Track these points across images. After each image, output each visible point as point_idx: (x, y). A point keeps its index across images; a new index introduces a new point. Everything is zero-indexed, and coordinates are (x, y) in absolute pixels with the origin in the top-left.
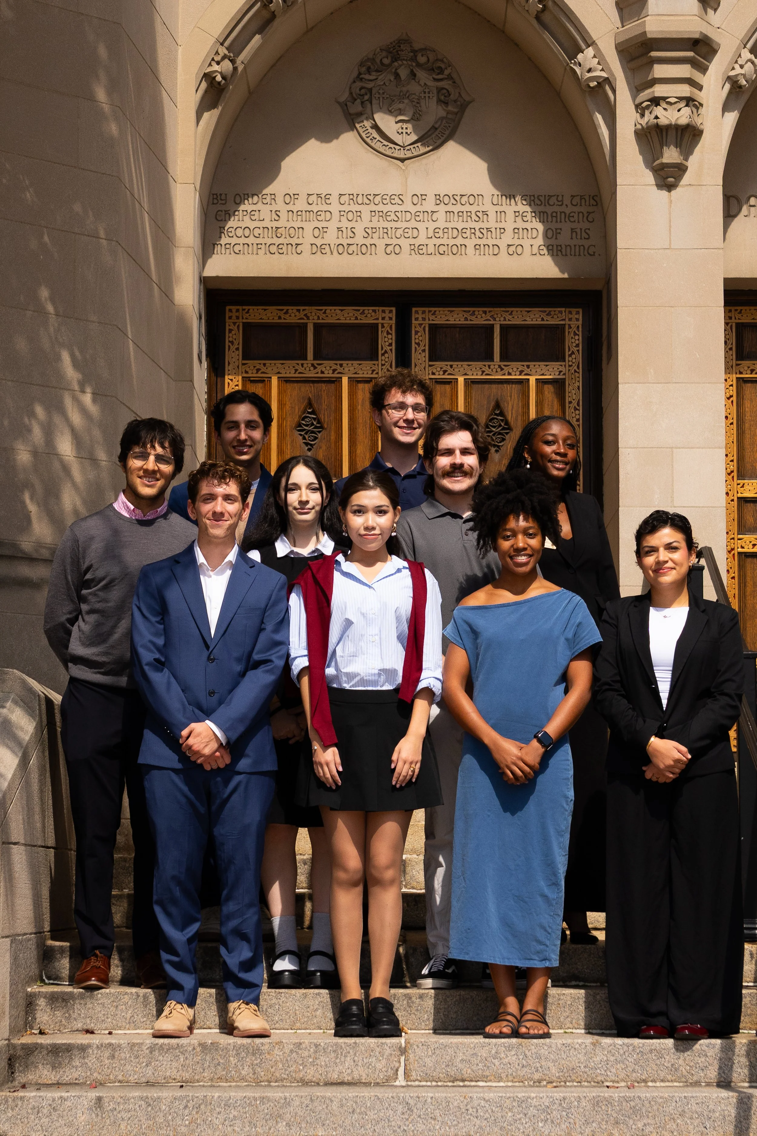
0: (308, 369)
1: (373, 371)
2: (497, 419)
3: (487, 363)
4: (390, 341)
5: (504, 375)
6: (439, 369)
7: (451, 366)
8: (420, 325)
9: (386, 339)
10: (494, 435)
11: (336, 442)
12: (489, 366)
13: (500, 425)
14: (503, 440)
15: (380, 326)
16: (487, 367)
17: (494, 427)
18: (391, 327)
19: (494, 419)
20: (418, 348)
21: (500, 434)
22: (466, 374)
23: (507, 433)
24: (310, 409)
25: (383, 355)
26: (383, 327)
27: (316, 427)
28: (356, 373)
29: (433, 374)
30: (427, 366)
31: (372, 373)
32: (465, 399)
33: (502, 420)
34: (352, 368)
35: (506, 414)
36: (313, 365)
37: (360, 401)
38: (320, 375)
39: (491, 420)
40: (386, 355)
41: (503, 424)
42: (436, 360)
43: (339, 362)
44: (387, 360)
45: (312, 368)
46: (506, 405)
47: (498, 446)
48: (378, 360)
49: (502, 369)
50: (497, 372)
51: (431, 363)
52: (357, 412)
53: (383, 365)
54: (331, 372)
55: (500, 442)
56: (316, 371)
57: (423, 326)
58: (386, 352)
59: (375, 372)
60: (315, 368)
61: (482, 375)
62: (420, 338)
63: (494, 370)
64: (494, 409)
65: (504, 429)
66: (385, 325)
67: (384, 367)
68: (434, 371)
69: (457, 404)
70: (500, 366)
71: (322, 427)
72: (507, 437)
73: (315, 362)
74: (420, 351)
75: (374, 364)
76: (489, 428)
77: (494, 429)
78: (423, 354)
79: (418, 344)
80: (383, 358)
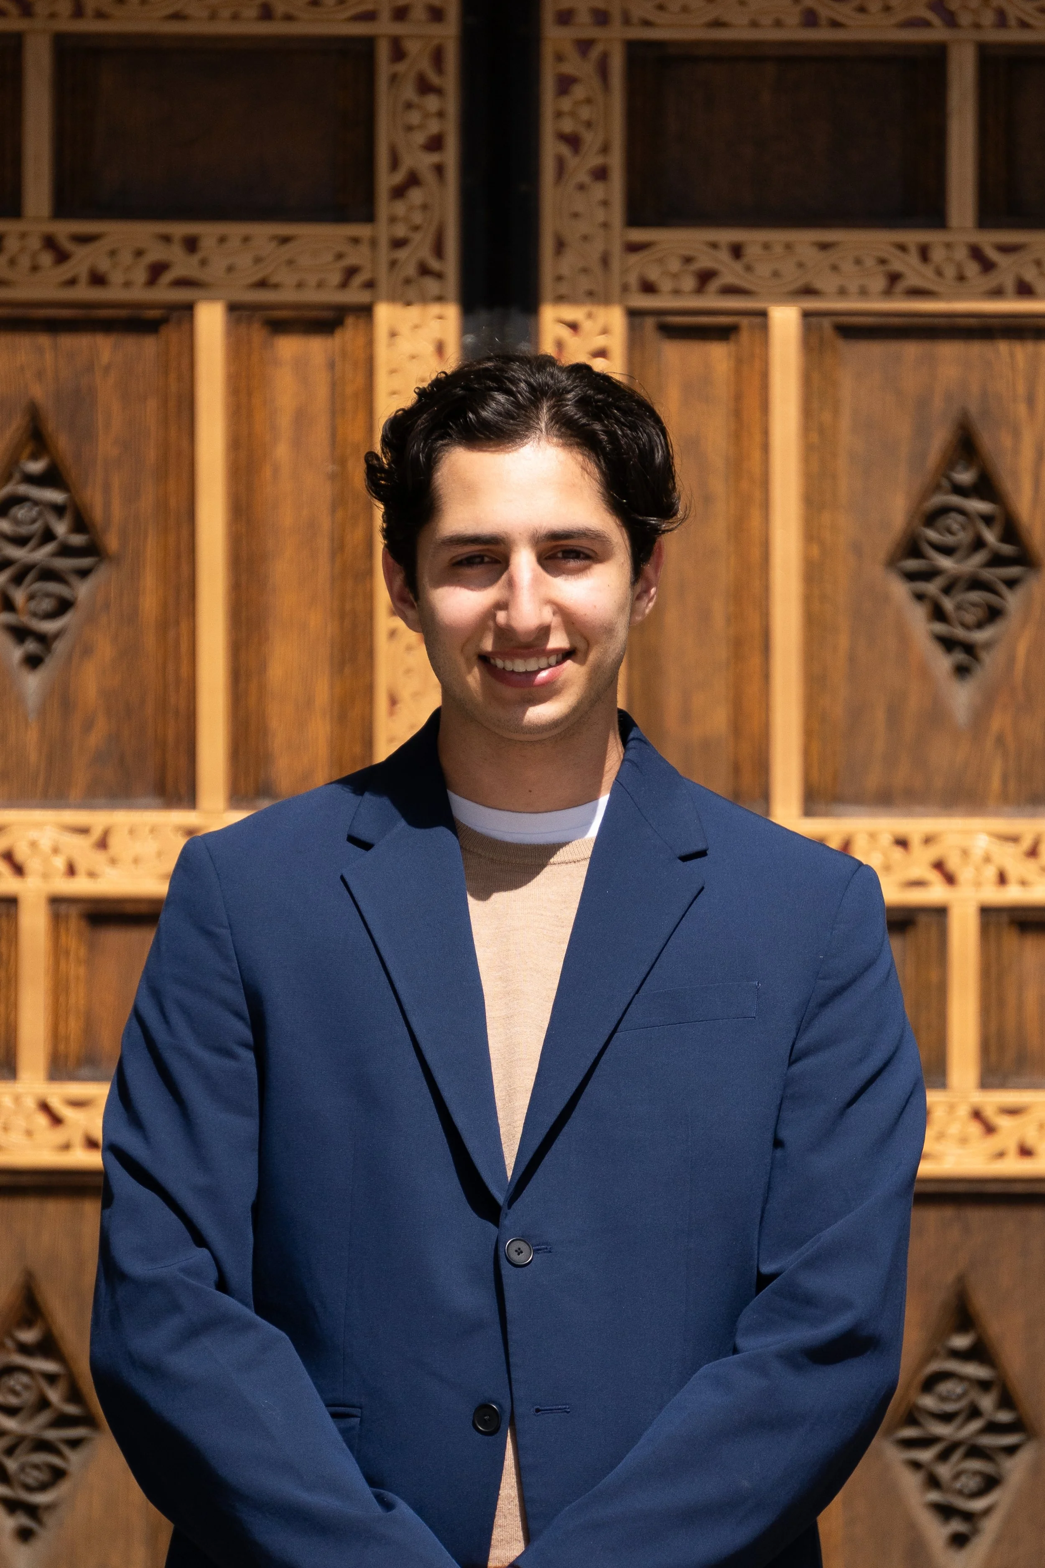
0: (25, 262)
1: (351, 272)
2: (961, 511)
3: (913, 237)
4: (434, 127)
5: (997, 293)
6: (675, 265)
7: (737, 251)
8: (584, 46)
9: (415, 118)
10: (947, 590)
11: (164, 626)
12: (924, 253)
13: (979, 544)
14: (994, 614)
15: (383, 52)
16: (913, 259)
17: (948, 550)
18: (438, 57)
19: (944, 510)
20: (572, 161)
21: (976, 584)
22: (809, 291)
23: (1011, 583)
24: (34, 457)
25: (399, 192)
26: (398, 53)
27: (66, 551)
28: (262, 284)
29: (649, 288)
30: (617, 248)
31: (344, 285)
32: (808, 412)
33: (988, 520)
34: (244, 260)
35: (1007, 484)
36: (50, 242)
37: (285, 421)
38: (84, 293)
39: (933, 518)
40: (416, 196)
41: (991, 537)
42: (660, 221)
43: (180, 229)
44: (418, 218)
45: (46, 259)
46: (1007, 441)
47: (969, 648)
48: (370, 217)
49: (987, 266)
50: (962, 278)
51: (638, 235)
52: (267, 472)
53: (399, 243)
54: (140, 275)
55: (980, 626)
56: (66, 271)
57: (595, 53)
58: (413, 180)
59: (358, 280)
60: (62, 257)
61: (888, 294)
62: (585, 113)
63: (950, 272)
64: (949, 464)
65: (997, 560)
66: (413, 47)
67: (402, 254)
68: (653, 274)
69: (766, 432)
70: (976, 252)
71: (93, 549)
72: (1013, 601)
73: (64, 229)
74: (583, 177)
75: (356, 241)
76: (922, 556)
77: (945, 563)
78: (598, 191)
79: (573, 141)
80: (400, 208)
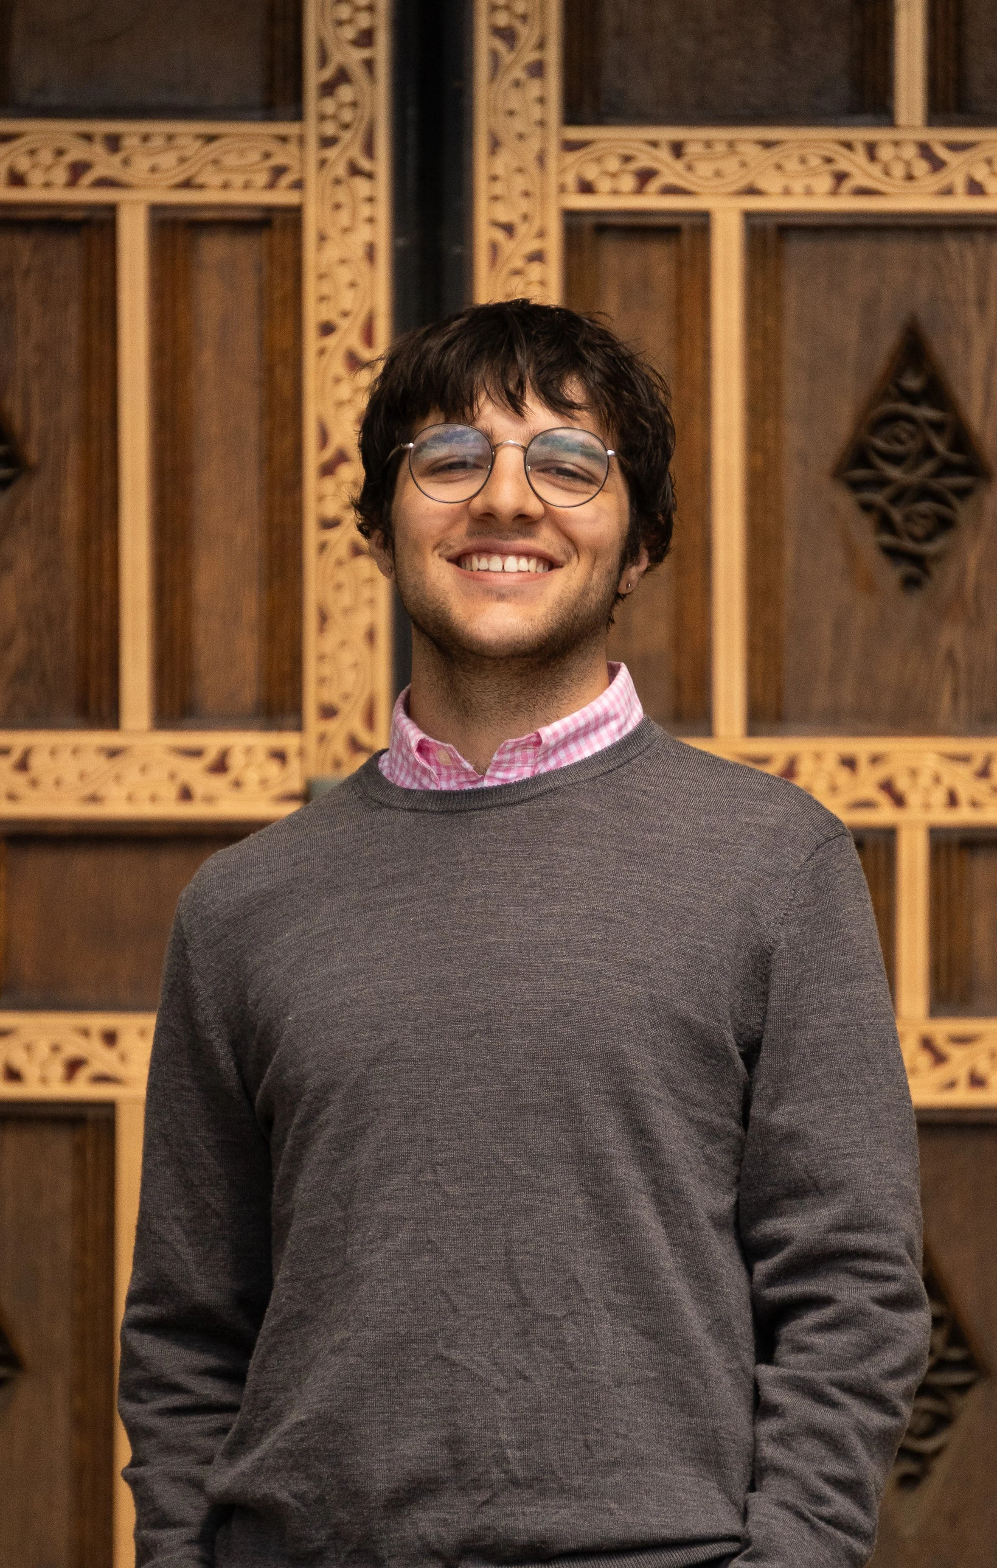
1: (279, 171)
2: (910, 419)
3: (859, 135)
4: (364, 21)
5: (949, 191)
6: (613, 164)
7: (677, 149)
9: (344, 11)
10: (895, 501)
11: (86, 539)
12: (871, 150)
13: (928, 452)
14: (945, 524)
16: (860, 156)
17: (896, 460)
19: (893, 418)
20: (507, 57)
21: (924, 493)
22: (752, 191)
23: (961, 494)
25: (328, 89)
28: (187, 184)
29: (587, 188)
30: (553, 148)
31: (271, 185)
33: (938, 427)
34: (167, 160)
35: (959, 392)
37: (211, 327)
38: (2, 194)
39: (880, 425)
40: (345, 93)
41: (940, 445)
42: (599, 119)
43: (102, 128)
44: (347, 115)
46: (957, 348)
47: (918, 560)
48: (298, 116)
49: (937, 165)
50: (910, 177)
51: (575, 133)
53: (328, 142)
54: (60, 175)
55: (929, 537)
58: (342, 76)
59: (286, 180)
61: (834, 192)
62: (519, 6)
63: (898, 170)
64: (895, 370)
65: (946, 468)
67: (331, 153)
68: (591, 174)
69: (708, 338)
70: (925, 150)
71: (12, 460)
72: (963, 511)
74: (519, 73)
75: (283, 139)
76: (869, 465)
77: (894, 472)
78: (534, 89)
79: (508, 36)
80: (329, 105)
